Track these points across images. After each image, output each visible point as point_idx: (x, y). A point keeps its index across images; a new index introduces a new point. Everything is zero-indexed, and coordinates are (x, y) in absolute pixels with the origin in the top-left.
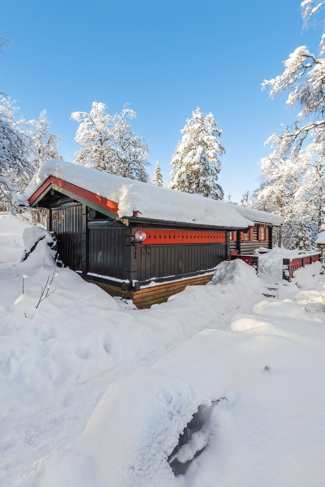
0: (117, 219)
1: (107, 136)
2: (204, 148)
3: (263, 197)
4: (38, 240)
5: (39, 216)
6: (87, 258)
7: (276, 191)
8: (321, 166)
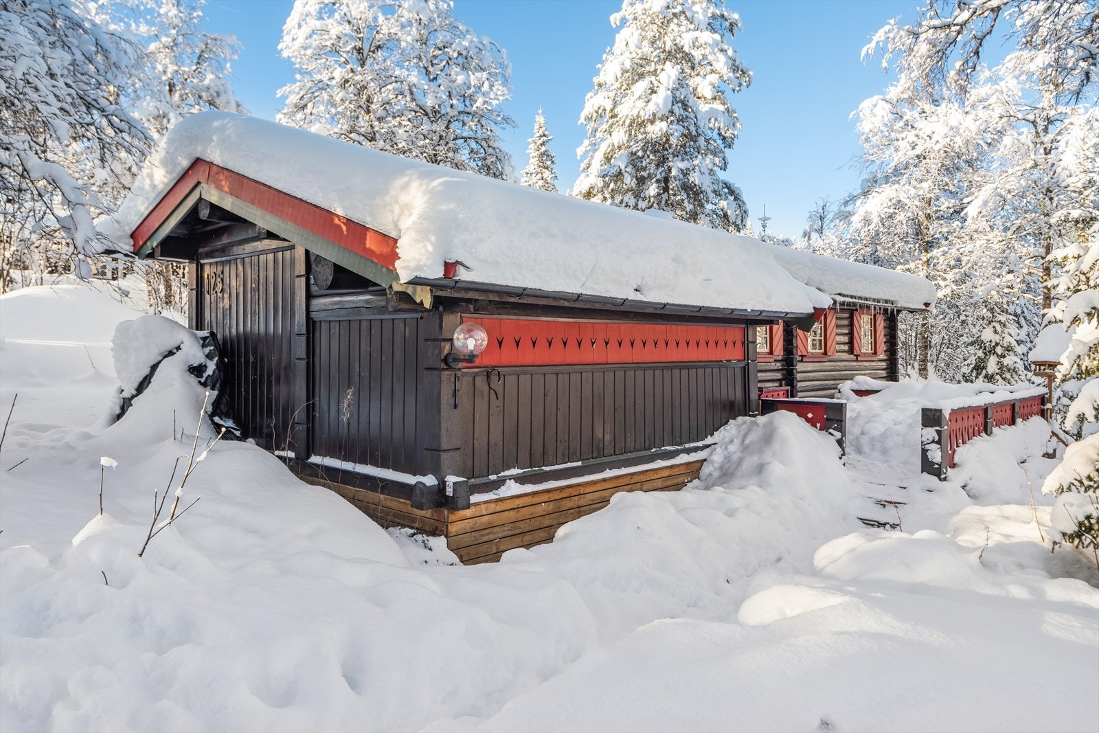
0: (396, 288)
1: (378, 37)
2: (683, 71)
3: (867, 221)
4: (160, 358)
5: (168, 287)
6: (310, 409)
7: (907, 201)
8: (1050, 121)
